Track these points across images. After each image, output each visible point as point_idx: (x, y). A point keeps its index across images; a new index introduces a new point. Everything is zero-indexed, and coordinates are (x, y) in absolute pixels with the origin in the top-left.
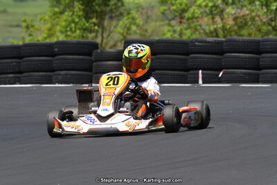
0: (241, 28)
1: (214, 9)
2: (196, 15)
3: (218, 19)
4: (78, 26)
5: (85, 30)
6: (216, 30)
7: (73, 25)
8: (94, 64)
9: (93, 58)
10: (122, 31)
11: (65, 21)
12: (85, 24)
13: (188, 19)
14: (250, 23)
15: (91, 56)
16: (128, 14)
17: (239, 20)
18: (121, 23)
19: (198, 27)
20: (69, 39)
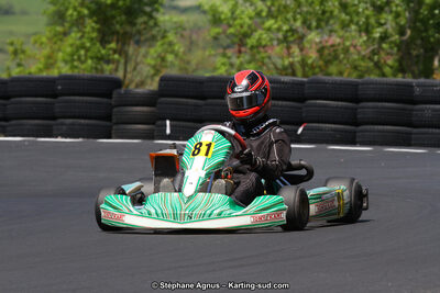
0: (328, 63)
1: (289, 34)
2: (264, 43)
3: (295, 50)
4: (89, 54)
5: (100, 59)
6: (292, 64)
7: (82, 52)
8: (115, 110)
9: (113, 102)
10: (153, 62)
11: (71, 45)
12: (99, 51)
13: (252, 47)
14: (342, 56)
15: (111, 98)
16: (163, 37)
17: (326, 52)
18: (152, 51)
19: (266, 60)
20: (76, 72)
